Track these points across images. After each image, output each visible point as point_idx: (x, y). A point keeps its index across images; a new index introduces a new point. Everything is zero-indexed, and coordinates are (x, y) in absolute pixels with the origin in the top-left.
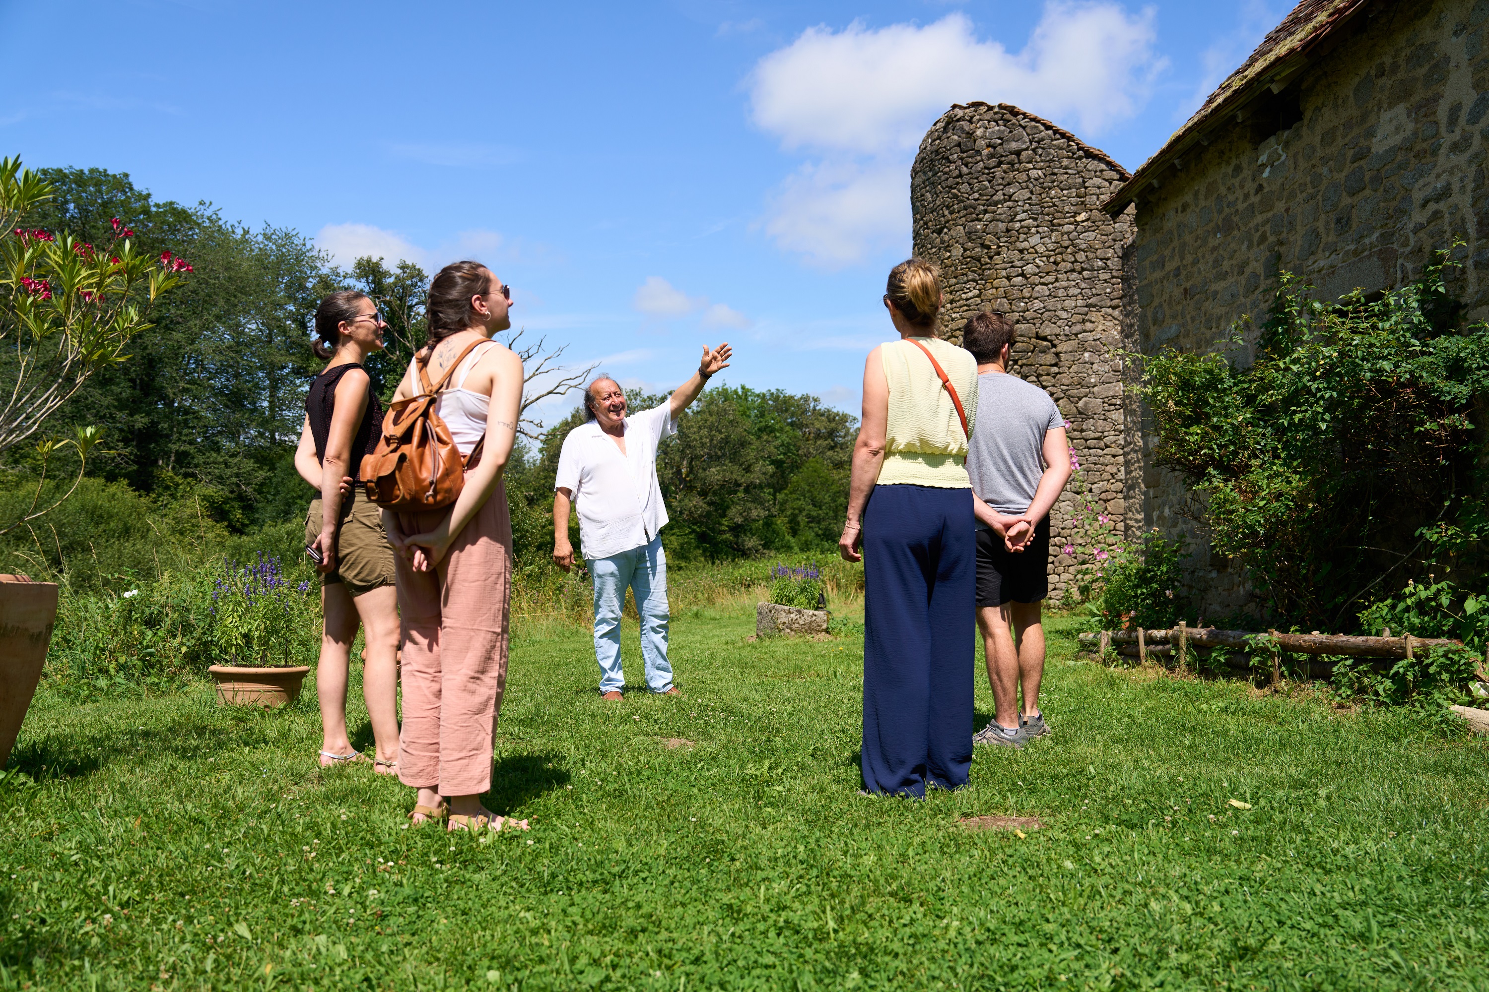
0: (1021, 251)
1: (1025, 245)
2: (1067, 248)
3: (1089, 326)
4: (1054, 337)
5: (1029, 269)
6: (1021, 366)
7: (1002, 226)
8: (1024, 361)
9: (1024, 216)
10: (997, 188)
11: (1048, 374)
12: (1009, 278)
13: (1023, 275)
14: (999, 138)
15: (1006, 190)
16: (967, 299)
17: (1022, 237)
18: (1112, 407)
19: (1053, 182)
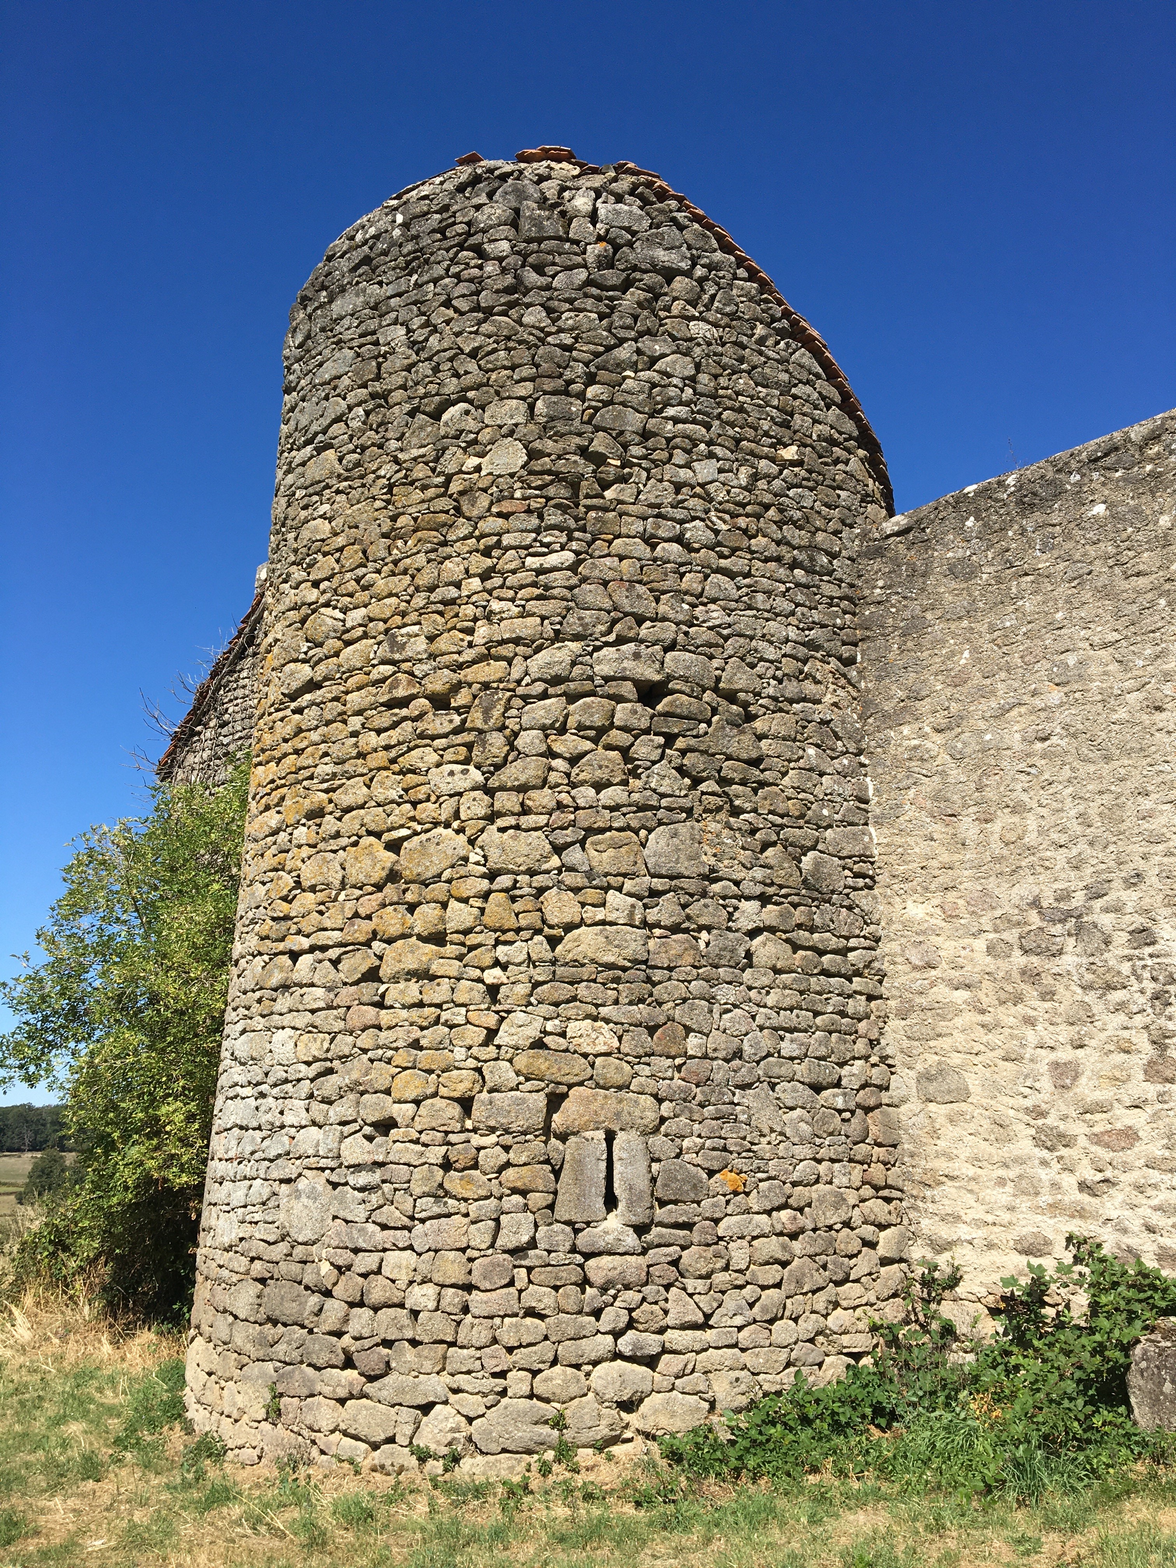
0: (678, 487)
1: (684, 474)
2: (767, 507)
3: (809, 688)
4: (750, 698)
5: (696, 531)
6: (683, 752)
7: (634, 421)
8: (693, 742)
9: (681, 411)
10: (622, 334)
11: (743, 783)
12: (651, 541)
13: (679, 539)
14: (628, 229)
15: (645, 343)
16: (541, 571)
17: (679, 457)
18: (861, 882)
19: (741, 360)
